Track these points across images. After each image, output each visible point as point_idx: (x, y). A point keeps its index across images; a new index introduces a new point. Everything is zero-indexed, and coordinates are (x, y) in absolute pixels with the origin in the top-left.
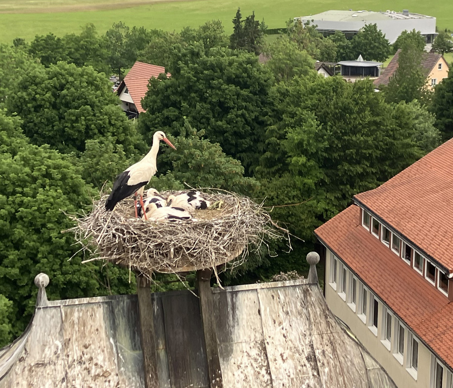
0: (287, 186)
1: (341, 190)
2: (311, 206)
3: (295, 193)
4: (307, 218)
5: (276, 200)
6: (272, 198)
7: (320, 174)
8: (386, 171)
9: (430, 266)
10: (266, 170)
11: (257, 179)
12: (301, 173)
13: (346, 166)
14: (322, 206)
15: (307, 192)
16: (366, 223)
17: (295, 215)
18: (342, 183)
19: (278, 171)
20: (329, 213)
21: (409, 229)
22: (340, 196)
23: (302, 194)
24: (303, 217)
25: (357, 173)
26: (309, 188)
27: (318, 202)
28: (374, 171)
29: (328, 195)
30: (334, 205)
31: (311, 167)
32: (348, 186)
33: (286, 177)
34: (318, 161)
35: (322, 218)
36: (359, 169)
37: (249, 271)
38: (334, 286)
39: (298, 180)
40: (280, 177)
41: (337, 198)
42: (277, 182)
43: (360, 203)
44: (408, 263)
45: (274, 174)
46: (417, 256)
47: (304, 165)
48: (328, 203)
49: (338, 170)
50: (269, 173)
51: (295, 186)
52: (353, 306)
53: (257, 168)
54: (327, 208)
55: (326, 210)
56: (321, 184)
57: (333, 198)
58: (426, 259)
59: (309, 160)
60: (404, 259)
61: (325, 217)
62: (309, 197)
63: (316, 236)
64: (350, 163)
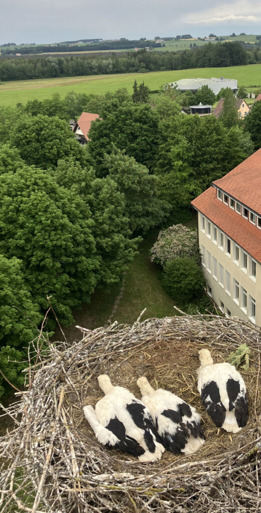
0: (173, 178)
1: (203, 178)
2: (187, 188)
3: (177, 182)
4: (185, 194)
5: (167, 186)
6: (165, 185)
7: (191, 170)
8: (226, 166)
10: (160, 170)
11: (157, 175)
12: (180, 170)
13: (204, 165)
14: (192, 188)
15: (184, 181)
16: (220, 196)
17: (178, 193)
18: (203, 174)
19: (167, 169)
20: (196, 191)
21: (245, 199)
22: (201, 181)
23: (181, 182)
24: (183, 194)
25: (211, 168)
26: (185, 178)
27: (190, 185)
28: (220, 166)
29: (196, 181)
30: (199, 187)
31: (185, 166)
32: (206, 176)
33: (172, 173)
34: (189, 163)
35: (194, 195)
36: (212, 166)
37: (156, 226)
38: (203, 231)
39: (178, 174)
40: (169, 173)
41: (200, 182)
42: (167, 176)
43: (216, 186)
44: (246, 218)
45: (165, 171)
46: (252, 214)
47: (181, 166)
48: (196, 186)
49: (200, 167)
50: (162, 171)
51: (177, 178)
52: (215, 242)
53: (156, 169)
54: (195, 188)
55: (195, 190)
56: (191, 175)
57: (198, 183)
58: (258, 217)
59: (184, 163)
60: (243, 216)
61: (194, 193)
62: (185, 182)
63: (192, 206)
64: (206, 163)
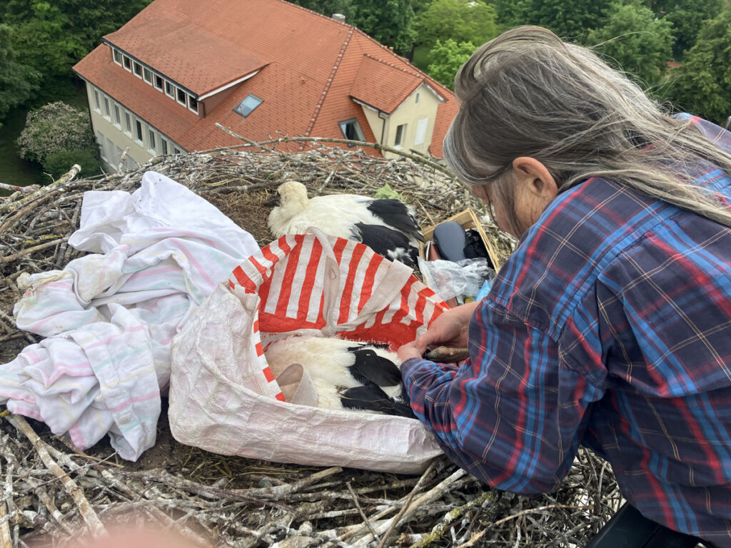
0: (37, 30)
1: (85, 32)
2: (62, 46)
3: (45, 36)
4: (60, 57)
5: (29, 43)
6: (26, 42)
7: (65, 19)
8: (120, 14)
9: (180, 92)
10: (15, 17)
11: (9, 25)
12: (47, 18)
13: (86, 11)
14: (71, 46)
15: (55, 35)
16: (117, 60)
17: (50, 55)
18: (85, 26)
19: (25, 17)
20: (78, 52)
21: (156, 62)
22: (84, 36)
23: (51, 37)
24: (57, 56)
25: (97, 17)
26: (57, 31)
27: (67, 42)
28: (111, 14)
29: (75, 36)
30: (81, 45)
31: (55, 12)
32: (91, 28)
33: (34, 23)
34: (60, 8)
35: (75, 57)
36: (97, 13)
37: (20, 104)
38: (98, 111)
39: (46, 24)
40: (28, 22)
41: (82, 38)
42: (26, 27)
43: (110, 43)
44: (161, 90)
45: (22, 19)
46: (168, 85)
47: (49, 11)
48: (76, 44)
49: (79, 14)
50: (17, 19)
51: (43, 30)
52: (118, 126)
53: (6, 15)
54: (76, 47)
55: (76, 50)
56: (66, 27)
57: (80, 39)
59: (51, 6)
60: (156, 88)
61: (75, 55)
62: (58, 38)
63: (74, 73)
64: (89, 7)
